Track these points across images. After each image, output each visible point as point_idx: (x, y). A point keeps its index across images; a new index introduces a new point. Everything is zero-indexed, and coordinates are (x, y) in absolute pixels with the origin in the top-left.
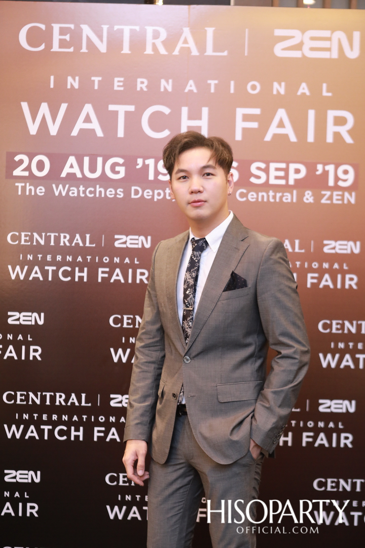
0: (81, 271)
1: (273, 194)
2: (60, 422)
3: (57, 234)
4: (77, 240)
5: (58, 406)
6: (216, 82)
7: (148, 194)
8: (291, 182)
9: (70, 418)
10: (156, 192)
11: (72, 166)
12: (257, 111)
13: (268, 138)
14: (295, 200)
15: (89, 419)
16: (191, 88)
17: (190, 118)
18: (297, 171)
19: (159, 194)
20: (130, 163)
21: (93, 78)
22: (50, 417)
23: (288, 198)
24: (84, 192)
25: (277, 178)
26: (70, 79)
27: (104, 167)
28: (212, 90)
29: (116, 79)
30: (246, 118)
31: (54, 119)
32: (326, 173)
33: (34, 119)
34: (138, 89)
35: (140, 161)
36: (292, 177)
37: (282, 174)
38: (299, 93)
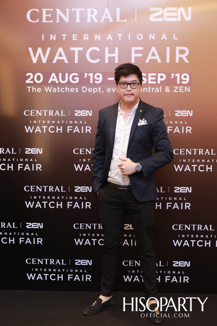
0: (59, 128)
1: (150, 88)
2: (51, 200)
3: (47, 111)
4: (57, 113)
5: (50, 192)
6: (122, 35)
7: (90, 90)
8: (159, 82)
9: (56, 198)
10: (94, 89)
11: (53, 78)
12: (142, 48)
13: (147, 61)
14: (161, 91)
15: (65, 198)
16: (110, 38)
17: (109, 53)
18: (162, 77)
19: (95, 90)
20: (81, 76)
21: (62, 35)
22: (46, 197)
23: (157, 90)
24: (60, 90)
25: (152, 80)
26: (51, 36)
27: (69, 78)
28: (120, 39)
29: (74, 35)
30: (137, 52)
31: (44, 56)
32: (175, 78)
33: (35, 55)
34: (84, 39)
35: (86, 74)
36: (159, 80)
37: (154, 78)
38: (162, 39)
